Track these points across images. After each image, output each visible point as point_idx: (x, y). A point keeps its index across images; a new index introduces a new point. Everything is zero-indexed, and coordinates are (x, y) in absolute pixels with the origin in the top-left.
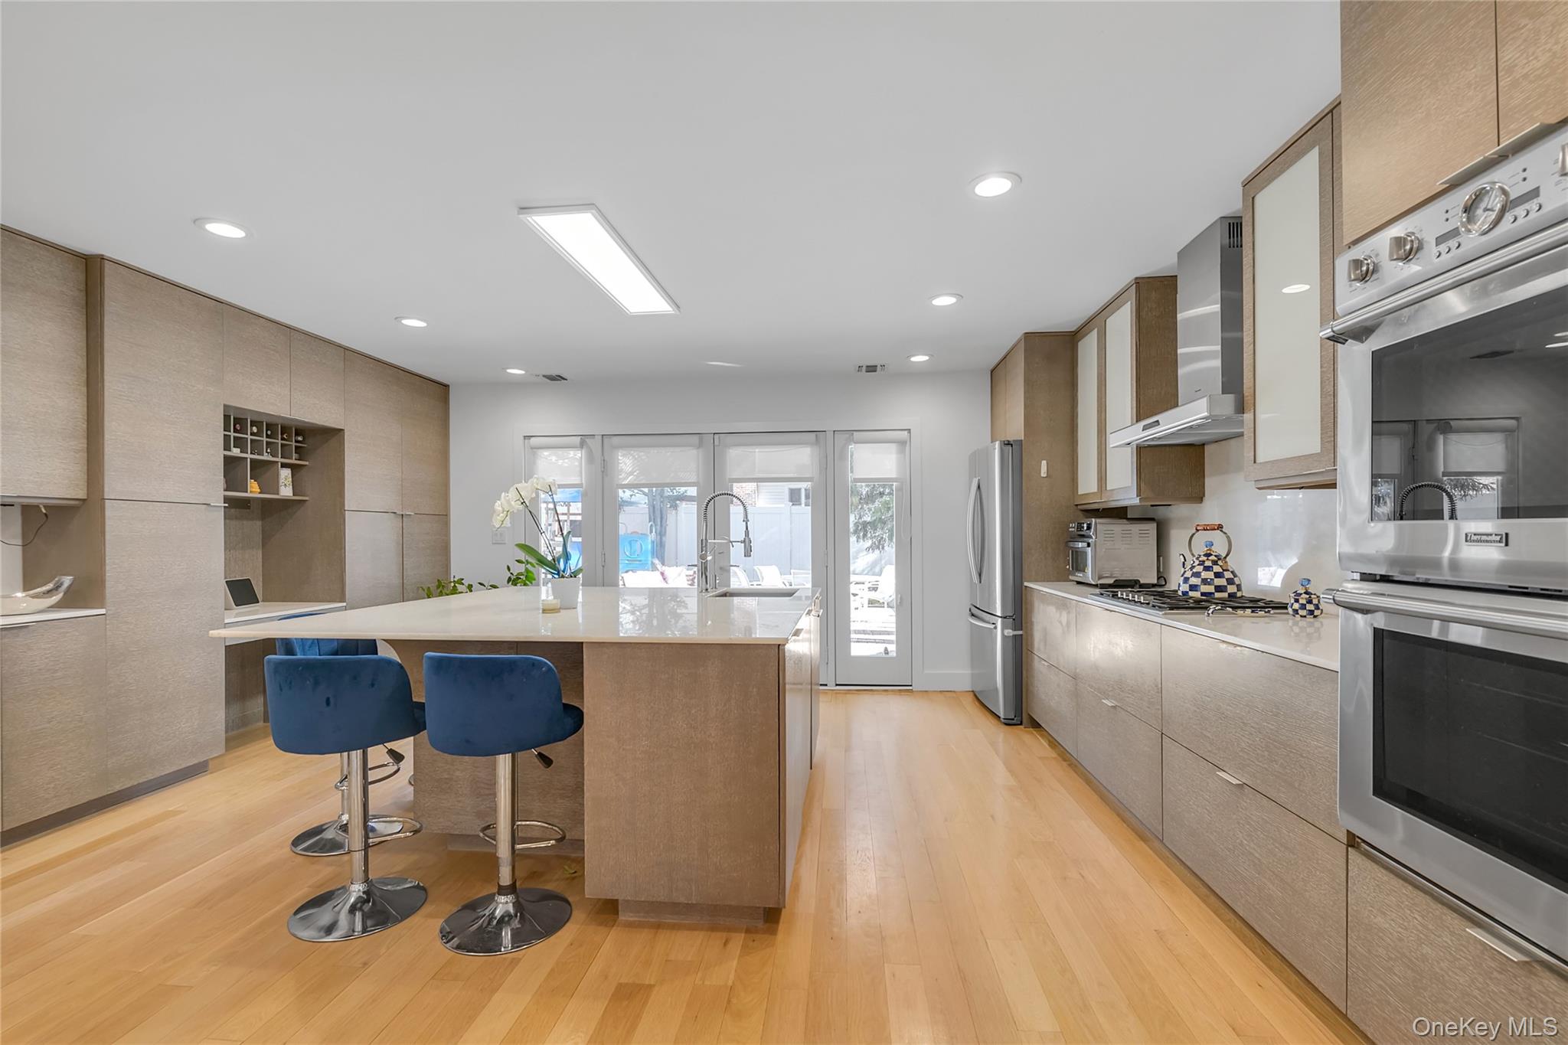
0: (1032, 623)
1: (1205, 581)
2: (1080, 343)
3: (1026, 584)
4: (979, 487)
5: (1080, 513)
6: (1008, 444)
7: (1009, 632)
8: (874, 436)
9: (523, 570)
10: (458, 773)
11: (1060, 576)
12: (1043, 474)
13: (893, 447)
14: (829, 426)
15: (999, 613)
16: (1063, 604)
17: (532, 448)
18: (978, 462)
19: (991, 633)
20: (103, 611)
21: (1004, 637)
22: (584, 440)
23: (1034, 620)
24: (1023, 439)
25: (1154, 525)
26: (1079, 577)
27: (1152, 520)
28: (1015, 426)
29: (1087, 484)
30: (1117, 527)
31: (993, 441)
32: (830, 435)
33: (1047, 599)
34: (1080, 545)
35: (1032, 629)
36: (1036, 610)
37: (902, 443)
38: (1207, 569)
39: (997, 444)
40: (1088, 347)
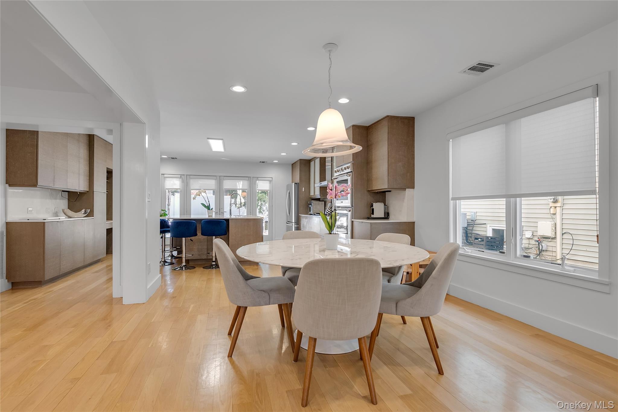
0: (301, 223)
1: (329, 212)
2: (311, 163)
3: (300, 215)
4: (289, 193)
5: (311, 200)
6: (296, 183)
7: (296, 226)
8: (263, 179)
9: (163, 213)
10: (194, 247)
11: (307, 214)
12: (303, 191)
13: (268, 182)
14: (252, 176)
15: (293, 222)
16: (306, 218)
17: (165, 178)
18: (288, 187)
19: (292, 226)
20: (93, 218)
21: (295, 227)
22: (181, 176)
23: (301, 222)
24: (299, 182)
25: (324, 202)
26: (310, 213)
27: (323, 201)
28: (297, 180)
29: (312, 193)
30: (317, 202)
31: (292, 182)
32: (252, 178)
33: (304, 217)
34: (310, 206)
35: (301, 225)
36: (301, 220)
37: (270, 181)
38: (329, 209)
39: (294, 183)
40: (312, 163)
